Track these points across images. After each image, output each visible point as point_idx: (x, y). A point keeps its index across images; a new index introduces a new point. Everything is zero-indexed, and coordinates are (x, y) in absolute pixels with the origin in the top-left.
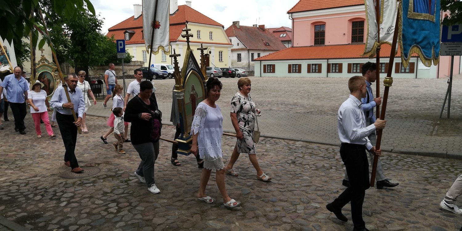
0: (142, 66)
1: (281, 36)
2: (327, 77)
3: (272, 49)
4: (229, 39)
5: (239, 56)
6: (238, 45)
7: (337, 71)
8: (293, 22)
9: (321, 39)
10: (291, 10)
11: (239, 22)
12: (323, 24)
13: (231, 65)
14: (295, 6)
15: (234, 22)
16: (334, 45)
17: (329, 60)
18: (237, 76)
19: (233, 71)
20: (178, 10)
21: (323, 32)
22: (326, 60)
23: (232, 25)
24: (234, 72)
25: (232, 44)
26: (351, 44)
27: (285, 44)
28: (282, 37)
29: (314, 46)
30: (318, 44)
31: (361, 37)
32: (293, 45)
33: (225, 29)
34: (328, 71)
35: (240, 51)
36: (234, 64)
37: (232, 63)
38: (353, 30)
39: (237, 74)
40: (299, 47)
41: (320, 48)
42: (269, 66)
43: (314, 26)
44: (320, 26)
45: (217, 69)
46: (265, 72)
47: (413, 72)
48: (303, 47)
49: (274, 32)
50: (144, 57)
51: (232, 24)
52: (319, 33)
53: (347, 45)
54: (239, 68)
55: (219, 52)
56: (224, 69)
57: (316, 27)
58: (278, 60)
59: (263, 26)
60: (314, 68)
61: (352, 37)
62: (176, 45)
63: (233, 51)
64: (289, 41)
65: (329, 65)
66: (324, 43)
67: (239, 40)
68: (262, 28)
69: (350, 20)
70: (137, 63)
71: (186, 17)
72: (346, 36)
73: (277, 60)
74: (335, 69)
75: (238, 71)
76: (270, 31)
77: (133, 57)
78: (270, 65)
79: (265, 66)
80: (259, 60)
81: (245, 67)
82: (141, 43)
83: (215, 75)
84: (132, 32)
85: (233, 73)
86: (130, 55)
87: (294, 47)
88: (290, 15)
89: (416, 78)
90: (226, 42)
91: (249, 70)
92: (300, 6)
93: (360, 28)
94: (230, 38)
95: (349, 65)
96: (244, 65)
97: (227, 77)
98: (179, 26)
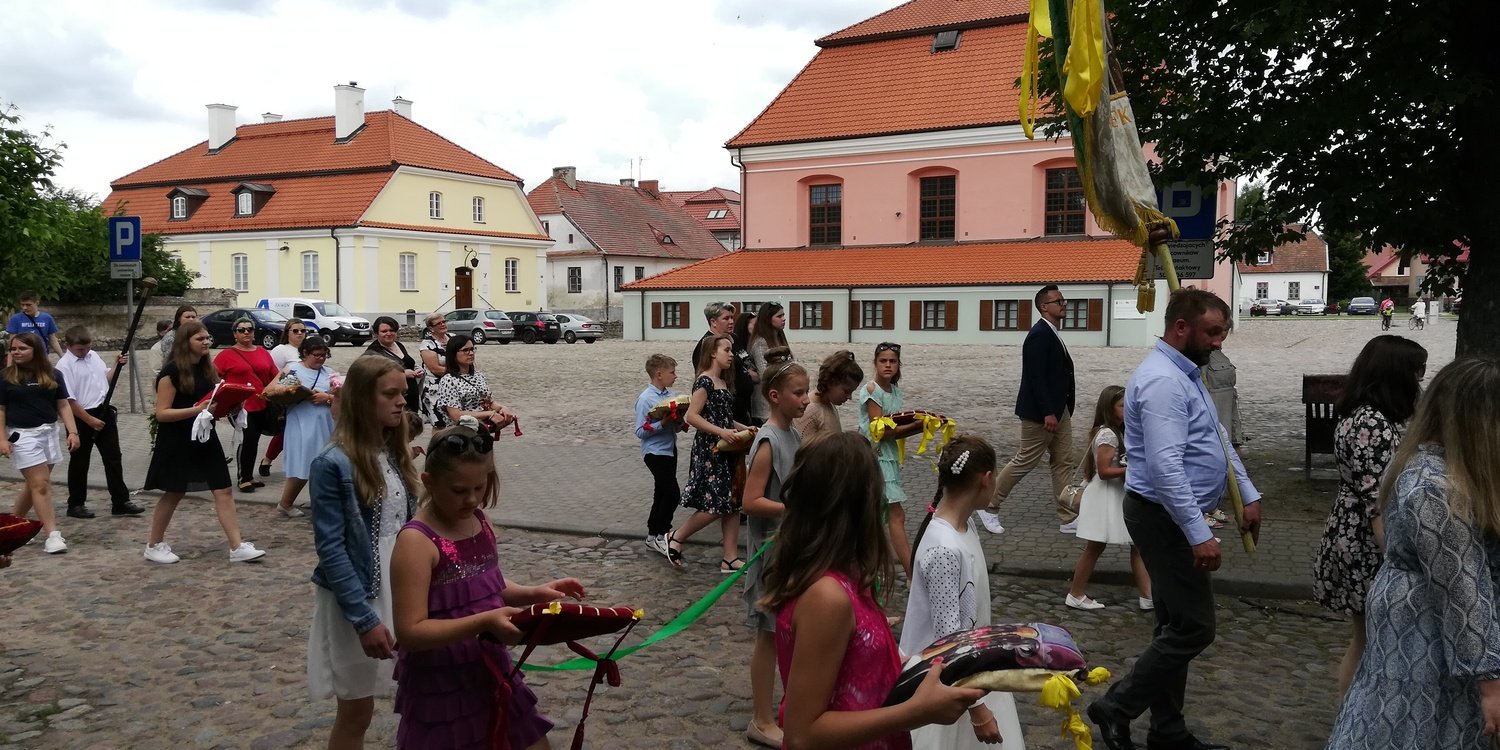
0: (227, 304)
1: (712, 215)
2: (850, 341)
3: (683, 256)
4: (542, 223)
5: (575, 276)
6: (571, 241)
7: (879, 323)
8: (745, 176)
9: (829, 229)
10: (736, 138)
11: (574, 169)
12: (834, 184)
13: (549, 302)
14: (751, 126)
15: (556, 170)
16: (869, 247)
17: (855, 291)
18: (565, 339)
19: (549, 323)
20: (364, 125)
21: (834, 208)
22: (847, 291)
23: (551, 179)
24: (555, 324)
25: (552, 237)
26: (920, 244)
27: (723, 242)
28: (715, 218)
29: (809, 249)
30: (823, 241)
31: (947, 222)
32: (745, 244)
33: (527, 189)
34: (853, 324)
35: (577, 259)
36: (557, 301)
37: (551, 298)
38: (923, 203)
39: (563, 333)
40: (764, 250)
41: (827, 255)
42: (670, 308)
43: (808, 188)
44: (827, 190)
45: (495, 314)
46: (656, 325)
47: (1099, 328)
48: (776, 250)
49: (688, 203)
50: (238, 276)
51: (550, 174)
52: (823, 209)
53: (906, 245)
54: (573, 312)
55: (507, 262)
56: (520, 314)
57: (814, 190)
58: (698, 289)
59: (655, 183)
60: (809, 315)
61: (922, 224)
62: (355, 236)
63: (552, 258)
64: (734, 233)
65: (853, 306)
66: (839, 240)
67: (574, 224)
68: (649, 189)
69: (913, 174)
70: (210, 294)
71: (392, 149)
72: (904, 220)
73: (694, 289)
74: (874, 319)
75: (569, 321)
76: (674, 199)
77: (198, 275)
78: (674, 304)
79: (656, 307)
80: (638, 290)
81: (593, 310)
82: (228, 228)
83: (488, 335)
84: (199, 193)
85: (551, 327)
86: (187, 268)
87: (748, 250)
88: (736, 152)
89: (1108, 344)
90: (530, 230)
91: (604, 321)
92: (763, 127)
93: (944, 197)
94: (542, 218)
95: (915, 307)
96: (589, 303)
97: (531, 341)
98: (369, 176)
